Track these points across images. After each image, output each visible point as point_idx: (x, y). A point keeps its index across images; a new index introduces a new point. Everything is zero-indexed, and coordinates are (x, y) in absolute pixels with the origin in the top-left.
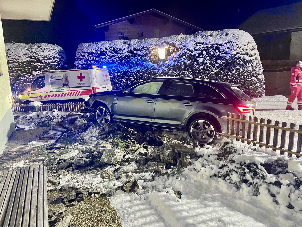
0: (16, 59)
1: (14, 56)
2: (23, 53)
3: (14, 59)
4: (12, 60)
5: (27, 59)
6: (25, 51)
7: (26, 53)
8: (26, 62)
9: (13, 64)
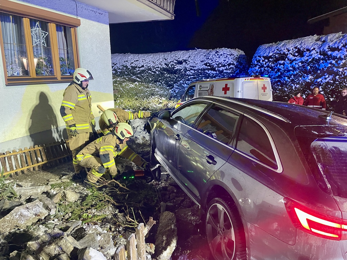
0: (193, 67)
1: (192, 63)
2: (200, 60)
3: (192, 66)
4: (190, 67)
5: (202, 67)
6: (202, 58)
7: (203, 60)
8: (201, 70)
9: (190, 72)
